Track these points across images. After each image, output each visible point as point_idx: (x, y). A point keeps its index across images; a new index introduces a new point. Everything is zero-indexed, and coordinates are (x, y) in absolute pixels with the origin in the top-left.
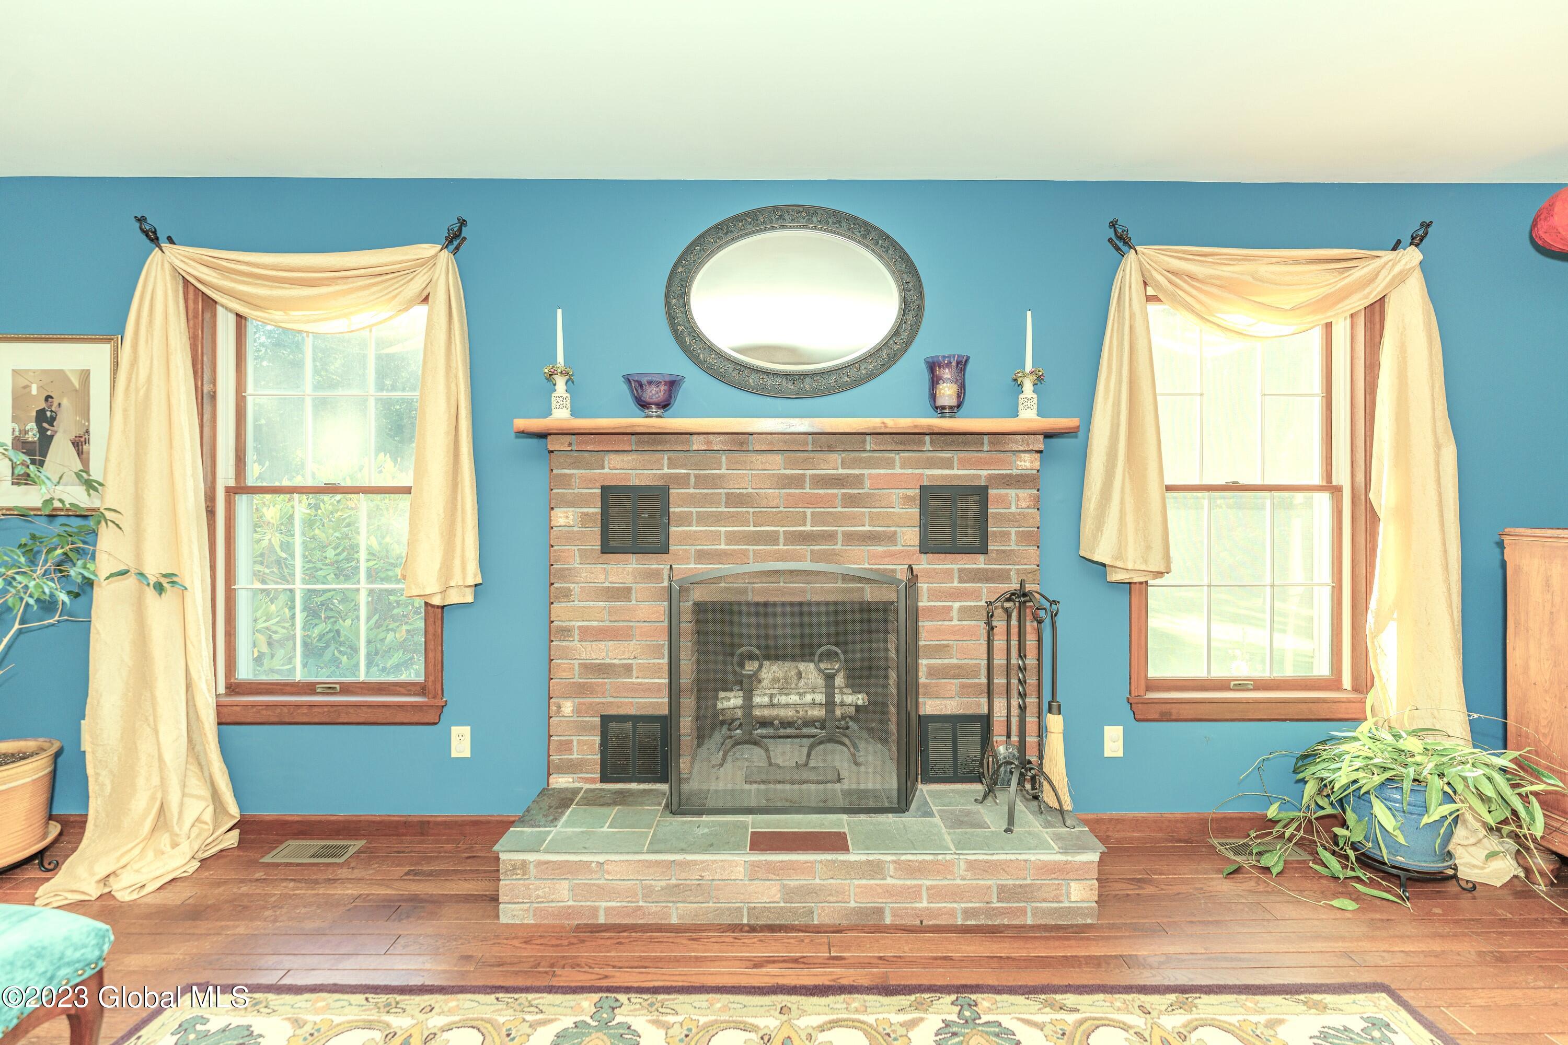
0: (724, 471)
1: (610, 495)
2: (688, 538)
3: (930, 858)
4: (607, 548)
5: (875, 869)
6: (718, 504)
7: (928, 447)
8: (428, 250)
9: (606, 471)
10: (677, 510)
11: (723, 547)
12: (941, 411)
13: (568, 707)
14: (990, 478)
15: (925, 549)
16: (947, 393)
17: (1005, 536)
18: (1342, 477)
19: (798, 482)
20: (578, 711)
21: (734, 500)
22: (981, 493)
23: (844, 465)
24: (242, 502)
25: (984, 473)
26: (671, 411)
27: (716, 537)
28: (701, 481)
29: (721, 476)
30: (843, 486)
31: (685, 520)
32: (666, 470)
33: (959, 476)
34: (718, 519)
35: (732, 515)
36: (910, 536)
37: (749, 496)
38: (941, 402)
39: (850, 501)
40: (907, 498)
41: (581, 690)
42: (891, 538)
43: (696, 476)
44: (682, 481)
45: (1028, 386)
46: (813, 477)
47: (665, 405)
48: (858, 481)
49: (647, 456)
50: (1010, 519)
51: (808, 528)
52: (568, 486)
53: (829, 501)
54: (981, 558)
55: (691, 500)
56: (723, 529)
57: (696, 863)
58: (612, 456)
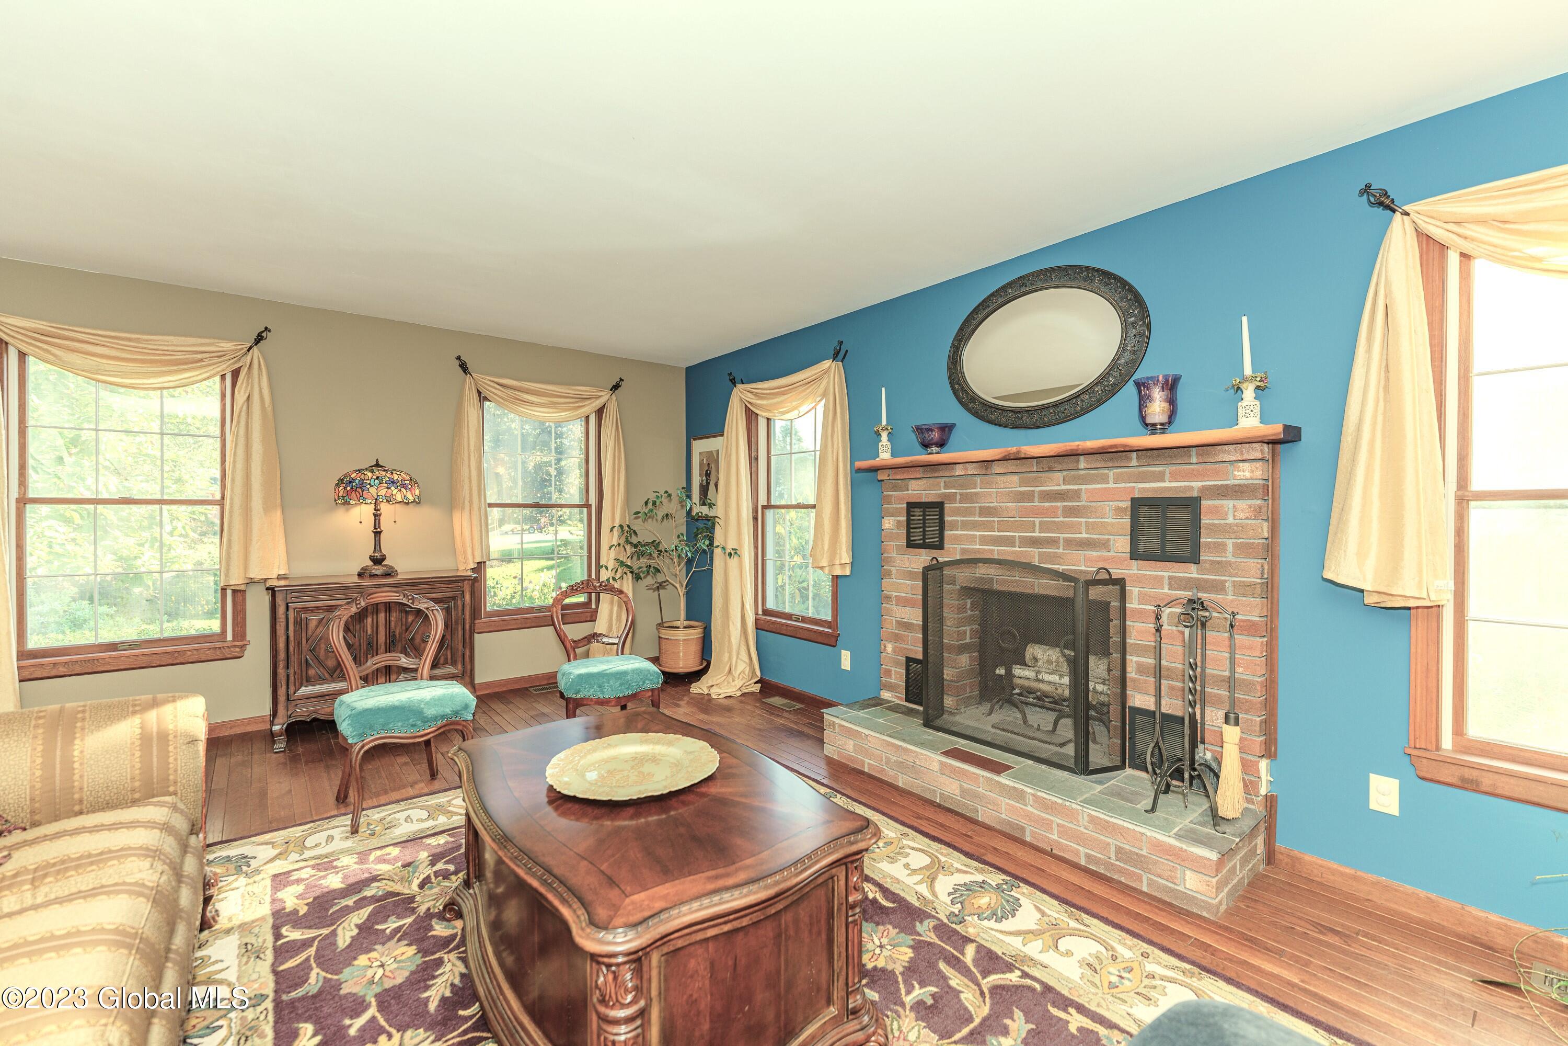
0: (978, 490)
1: (911, 506)
2: (957, 539)
3: (1060, 801)
4: (910, 545)
5: (1020, 796)
6: (973, 515)
7: (1134, 462)
8: (827, 364)
9: (910, 492)
10: (950, 519)
11: (978, 547)
12: (1152, 428)
13: (889, 648)
14: (1204, 489)
15: (1135, 555)
16: (1157, 409)
17: (1220, 548)
19: (1028, 497)
20: (894, 651)
21: (985, 511)
22: (1191, 505)
23: (1065, 481)
24: (769, 514)
25: (1197, 484)
26: (945, 448)
27: (972, 539)
28: (965, 498)
29: (976, 494)
30: (1064, 500)
31: (954, 526)
32: (943, 491)
33: (1170, 488)
34: (975, 526)
35: (983, 523)
36: (1122, 544)
37: (995, 508)
38: (1149, 420)
39: (1070, 512)
40: (1119, 510)
41: (896, 638)
42: (1105, 545)
43: (961, 494)
44: (951, 498)
45: (1249, 392)
46: (1041, 492)
47: (941, 444)
48: (1076, 495)
49: (931, 481)
50: (1226, 530)
51: (1036, 534)
52: (889, 503)
53: (1053, 512)
54: (1193, 567)
55: (958, 512)
56: (978, 533)
58: (913, 482)
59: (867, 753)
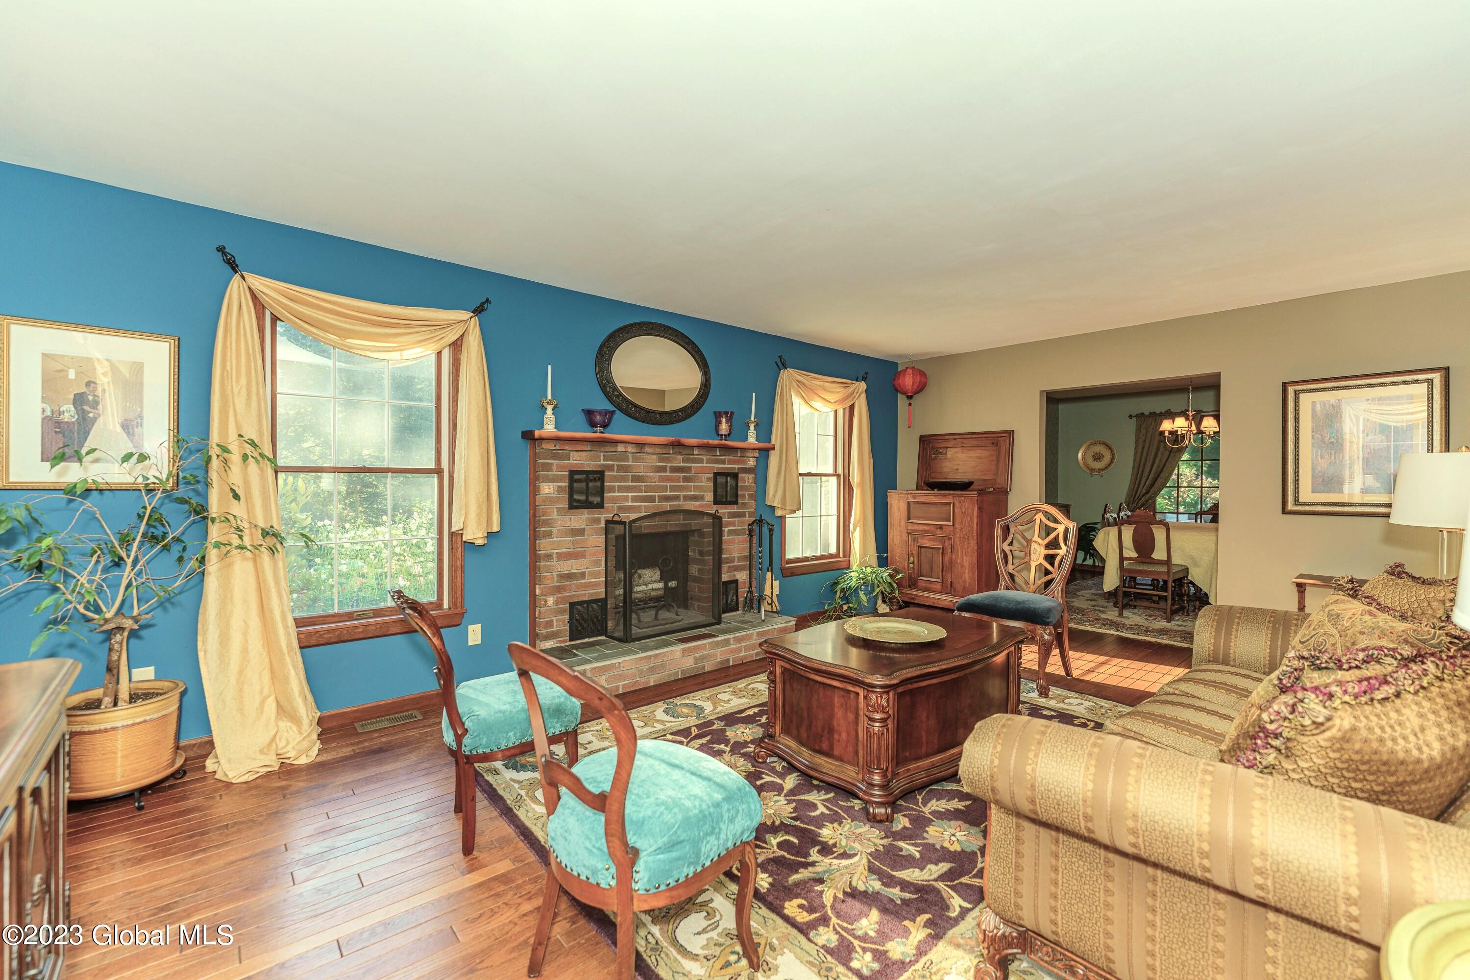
0: (630, 463)
1: (573, 474)
2: (614, 500)
3: (745, 633)
4: (573, 506)
5: (727, 642)
6: (627, 481)
7: (718, 454)
8: (464, 315)
9: (571, 461)
10: (608, 484)
11: (630, 504)
12: (721, 437)
13: (551, 601)
14: (739, 468)
15: (716, 502)
16: (724, 427)
17: (744, 496)
18: (840, 471)
19: (663, 469)
20: (557, 602)
21: (636, 479)
22: (735, 475)
23: (684, 461)
25: (737, 466)
26: (609, 428)
27: (626, 499)
28: (621, 468)
29: (629, 466)
30: (683, 472)
31: (612, 489)
32: (602, 462)
33: (727, 468)
34: (628, 489)
35: (635, 487)
36: (709, 497)
37: (642, 477)
38: (721, 433)
39: (686, 479)
40: (708, 478)
41: (558, 589)
42: (702, 498)
43: (618, 466)
44: (610, 468)
45: (752, 427)
46: (671, 467)
47: (605, 426)
48: (688, 469)
49: (593, 454)
50: (746, 488)
51: (668, 493)
52: (551, 470)
53: (677, 480)
54: (735, 506)
55: (615, 479)
56: (630, 494)
57: (660, 654)
58: (575, 453)
59: (621, 677)
